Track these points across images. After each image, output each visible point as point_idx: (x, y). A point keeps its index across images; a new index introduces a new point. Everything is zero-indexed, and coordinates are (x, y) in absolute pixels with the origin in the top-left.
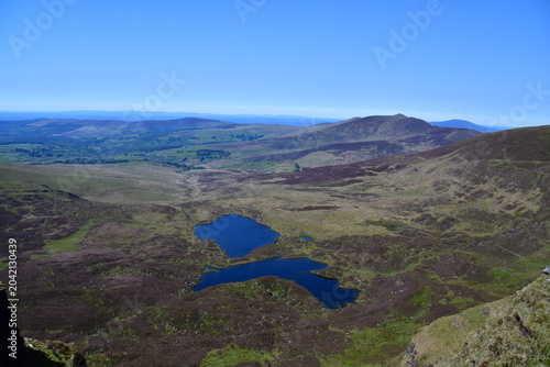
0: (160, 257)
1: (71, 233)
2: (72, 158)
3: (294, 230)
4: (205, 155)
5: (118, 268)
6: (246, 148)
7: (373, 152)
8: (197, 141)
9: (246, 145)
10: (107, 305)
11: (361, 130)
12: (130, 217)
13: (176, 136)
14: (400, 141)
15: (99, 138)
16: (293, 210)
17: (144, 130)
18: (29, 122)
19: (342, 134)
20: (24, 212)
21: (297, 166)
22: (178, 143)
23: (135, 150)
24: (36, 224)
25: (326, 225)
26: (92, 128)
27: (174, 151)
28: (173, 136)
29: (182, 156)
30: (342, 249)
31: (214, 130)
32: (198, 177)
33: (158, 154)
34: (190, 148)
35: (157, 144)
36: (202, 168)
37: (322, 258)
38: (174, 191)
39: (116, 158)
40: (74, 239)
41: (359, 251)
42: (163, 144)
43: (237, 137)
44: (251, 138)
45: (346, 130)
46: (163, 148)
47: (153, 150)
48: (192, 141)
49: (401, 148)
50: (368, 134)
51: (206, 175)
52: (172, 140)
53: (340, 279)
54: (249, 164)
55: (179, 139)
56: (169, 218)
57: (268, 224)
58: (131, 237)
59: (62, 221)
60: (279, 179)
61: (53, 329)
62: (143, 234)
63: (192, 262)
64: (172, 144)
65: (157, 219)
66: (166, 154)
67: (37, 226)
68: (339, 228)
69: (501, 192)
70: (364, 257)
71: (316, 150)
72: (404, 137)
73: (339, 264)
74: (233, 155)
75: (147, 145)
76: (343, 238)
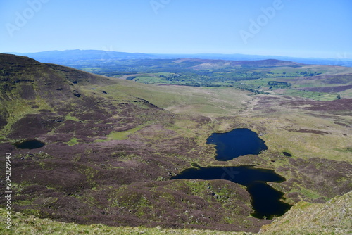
0: (166, 152)
1: (129, 128)
2: (190, 82)
3: (280, 146)
4: (273, 85)
5: (132, 155)
6: (304, 81)
8: (272, 75)
9: (304, 79)
10: (95, 178)
12: (172, 123)
13: (258, 71)
15: (211, 71)
16: (290, 131)
17: (240, 66)
18: (174, 60)
20: (114, 113)
22: (258, 76)
23: (230, 79)
24: (115, 121)
25: (308, 146)
26: (208, 64)
27: (253, 81)
28: (257, 71)
29: (258, 84)
30: (305, 169)
31: (286, 68)
32: (259, 100)
33: (242, 82)
34: (264, 79)
35: (245, 76)
36: (268, 93)
37: (284, 172)
38: (234, 108)
39: (216, 84)
40: (128, 133)
41: (317, 173)
42: (249, 76)
44: (311, 75)
46: (247, 79)
47: (240, 80)
48: (268, 75)
51: (265, 98)
52: (256, 73)
53: (286, 194)
54: (302, 93)
55: (260, 73)
56: (198, 126)
57: (264, 140)
58: (160, 136)
59: (130, 121)
60: (309, 106)
61: (51, 187)
62: (170, 135)
63: (185, 159)
64: (255, 76)
65: (190, 125)
66: (247, 83)
67: (115, 122)
68: (317, 150)
70: (319, 179)
73: (295, 180)
74: (293, 86)
75: (239, 76)
76: (314, 159)
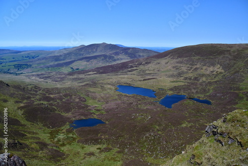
7: (103, 59)
11: (90, 50)
14: (111, 54)
19: (82, 53)
21: (72, 68)
34: (8, 64)
43: (26, 57)
45: (83, 50)
49: (113, 57)
50: (94, 52)
69: (205, 68)
71: (77, 61)
72: (111, 52)
